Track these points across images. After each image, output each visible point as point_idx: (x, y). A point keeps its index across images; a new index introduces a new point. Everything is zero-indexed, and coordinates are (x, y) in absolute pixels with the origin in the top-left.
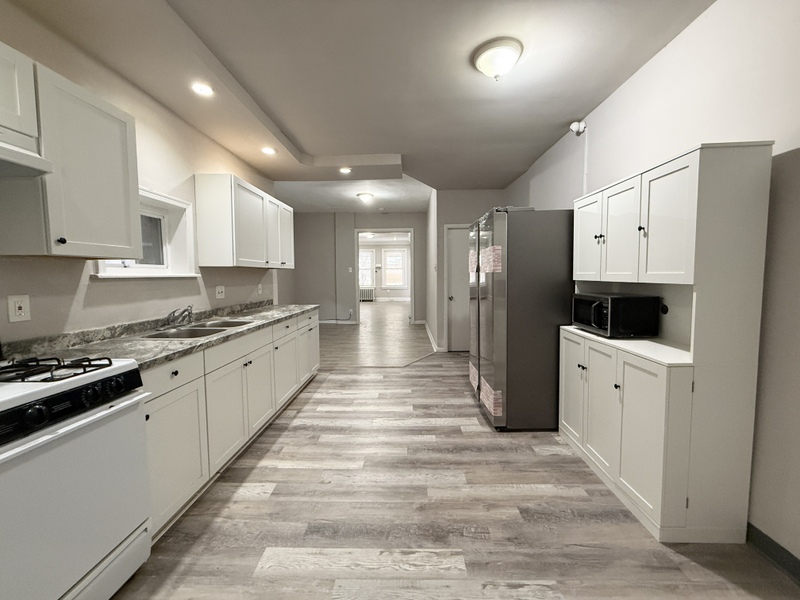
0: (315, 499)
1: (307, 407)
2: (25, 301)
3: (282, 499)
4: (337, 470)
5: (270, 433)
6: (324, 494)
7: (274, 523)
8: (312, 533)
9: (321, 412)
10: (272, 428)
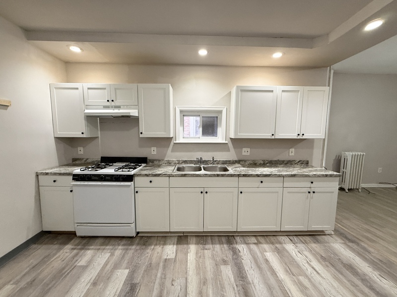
0: (158, 281)
1: (266, 246)
2: (155, 148)
3: (161, 264)
4: (186, 286)
5: (224, 239)
6: (162, 285)
7: (144, 267)
8: (132, 287)
9: (263, 256)
10: (229, 237)
